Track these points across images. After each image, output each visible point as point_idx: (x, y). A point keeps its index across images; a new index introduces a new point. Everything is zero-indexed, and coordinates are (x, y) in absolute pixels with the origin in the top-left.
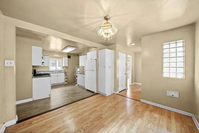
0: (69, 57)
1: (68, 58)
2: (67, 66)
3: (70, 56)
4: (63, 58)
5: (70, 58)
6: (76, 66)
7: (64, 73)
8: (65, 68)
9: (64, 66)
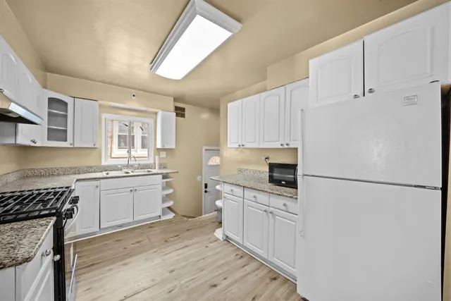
0: (180, 112)
1: (177, 115)
2: (174, 147)
3: (183, 110)
4: (156, 113)
5: (183, 116)
6: (205, 148)
7: (161, 176)
8: (163, 154)
9: (159, 146)
